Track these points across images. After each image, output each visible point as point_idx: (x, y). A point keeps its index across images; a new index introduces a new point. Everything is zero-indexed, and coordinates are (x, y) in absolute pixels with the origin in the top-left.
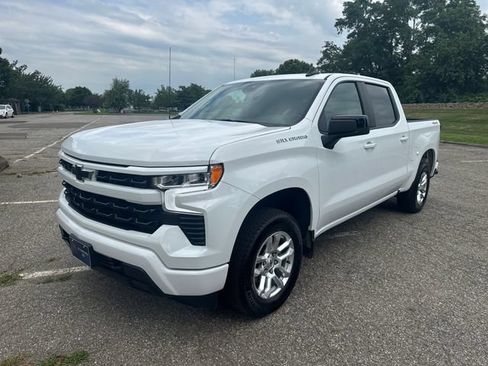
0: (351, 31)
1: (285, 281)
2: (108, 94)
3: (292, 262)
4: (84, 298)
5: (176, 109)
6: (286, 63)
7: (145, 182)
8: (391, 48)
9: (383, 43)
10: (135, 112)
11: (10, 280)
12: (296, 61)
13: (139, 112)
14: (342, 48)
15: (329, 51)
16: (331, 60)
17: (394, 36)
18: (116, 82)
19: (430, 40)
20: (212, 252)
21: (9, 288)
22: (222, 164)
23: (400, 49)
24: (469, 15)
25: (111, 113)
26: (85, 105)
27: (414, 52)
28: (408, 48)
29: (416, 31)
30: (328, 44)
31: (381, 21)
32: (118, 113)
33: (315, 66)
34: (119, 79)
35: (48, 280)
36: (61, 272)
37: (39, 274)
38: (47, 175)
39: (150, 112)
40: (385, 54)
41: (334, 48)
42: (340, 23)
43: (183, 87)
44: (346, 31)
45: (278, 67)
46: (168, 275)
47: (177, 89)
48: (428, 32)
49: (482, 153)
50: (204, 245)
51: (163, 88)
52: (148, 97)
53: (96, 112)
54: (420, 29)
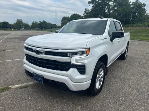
0: (93, 5)
1: (101, 83)
2: (15, 24)
3: (103, 77)
4: (36, 93)
5: (38, 29)
6: (73, 14)
7: (65, 55)
8: (104, 11)
9: (102, 9)
10: (24, 30)
11: (7, 89)
12: (76, 14)
13: (26, 30)
14: (90, 10)
15: (86, 11)
16: (87, 14)
17: (105, 7)
18: (18, 20)
19: (116, 8)
20: (88, 76)
21: (7, 92)
22: (89, 48)
23: (107, 11)
24: (126, 1)
25: (16, 30)
26: (7, 28)
27: (111, 12)
28: (109, 11)
29: (112, 6)
30: (86, 9)
31: (102, 3)
32: (19, 30)
33: (82, 16)
34: (19, 19)
35: (21, 88)
36: (24, 85)
37: (16, 86)
38: (4, 51)
39: (30, 30)
40: (103, 12)
41: (88, 10)
42: (90, 3)
43: (40, 22)
44: (91, 5)
45: (71, 16)
46: (73, 85)
47: (39, 22)
48: (115, 6)
49: (134, 42)
50: (85, 74)
51: (34, 22)
52: (29, 25)
53: (11, 30)
54: (113, 5)
